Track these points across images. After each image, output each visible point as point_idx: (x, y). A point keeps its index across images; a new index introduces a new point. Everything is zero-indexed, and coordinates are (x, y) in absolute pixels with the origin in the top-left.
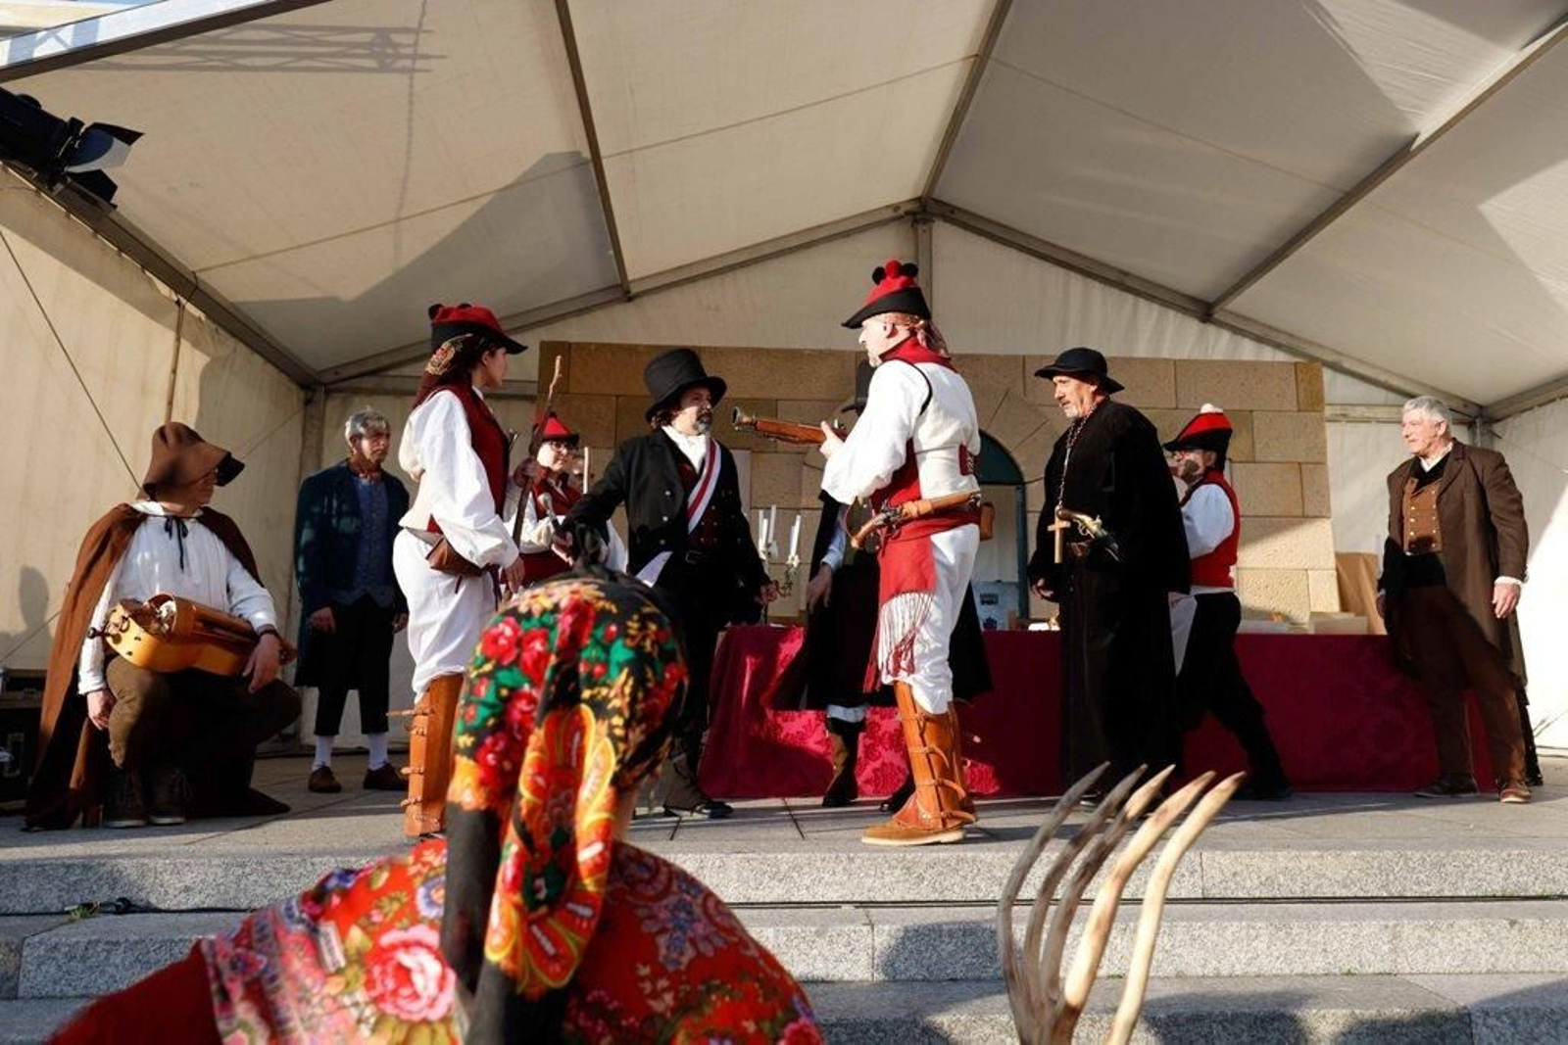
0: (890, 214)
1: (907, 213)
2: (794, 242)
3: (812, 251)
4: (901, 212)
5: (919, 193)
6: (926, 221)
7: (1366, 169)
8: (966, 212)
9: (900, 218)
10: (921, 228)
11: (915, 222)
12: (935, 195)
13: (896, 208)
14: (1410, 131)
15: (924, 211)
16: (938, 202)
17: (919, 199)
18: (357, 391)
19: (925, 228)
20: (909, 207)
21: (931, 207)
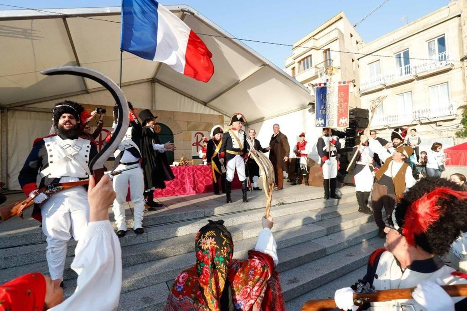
0: (147, 80)
1: (150, 81)
2: (126, 84)
4: (149, 80)
5: (152, 77)
7: (232, 85)
8: (162, 81)
9: (148, 81)
10: (153, 84)
11: (152, 82)
12: (156, 78)
13: (148, 79)
14: (239, 79)
15: (154, 81)
17: (152, 78)
19: (154, 84)
20: (151, 79)
21: (155, 80)
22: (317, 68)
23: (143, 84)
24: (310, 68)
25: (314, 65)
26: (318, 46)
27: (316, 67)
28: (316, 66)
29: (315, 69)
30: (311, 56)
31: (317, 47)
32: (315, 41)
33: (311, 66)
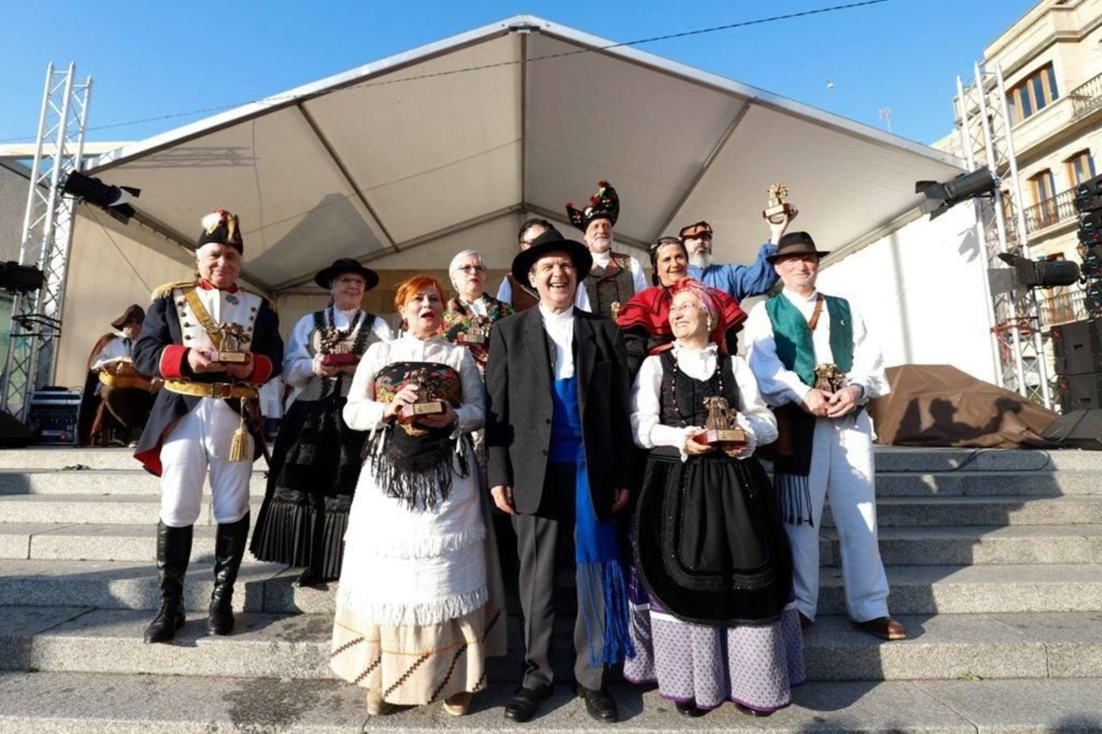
0: (509, 211)
1: (516, 210)
3: (477, 228)
4: (514, 209)
5: (520, 201)
6: (524, 213)
9: (514, 212)
11: (520, 213)
12: (527, 201)
13: (510, 208)
15: (523, 208)
16: (529, 205)
17: (519, 204)
18: (290, 294)
20: (516, 207)
21: (526, 206)
22: (1079, 98)
23: (502, 219)
24: (1049, 103)
25: (1063, 91)
26: (1077, 28)
27: (1074, 96)
28: (1073, 92)
29: (1069, 102)
30: (1049, 66)
31: (1075, 33)
32: (1064, 14)
33: (1055, 96)
